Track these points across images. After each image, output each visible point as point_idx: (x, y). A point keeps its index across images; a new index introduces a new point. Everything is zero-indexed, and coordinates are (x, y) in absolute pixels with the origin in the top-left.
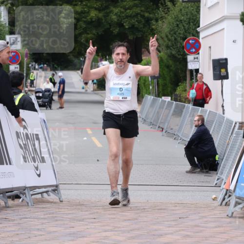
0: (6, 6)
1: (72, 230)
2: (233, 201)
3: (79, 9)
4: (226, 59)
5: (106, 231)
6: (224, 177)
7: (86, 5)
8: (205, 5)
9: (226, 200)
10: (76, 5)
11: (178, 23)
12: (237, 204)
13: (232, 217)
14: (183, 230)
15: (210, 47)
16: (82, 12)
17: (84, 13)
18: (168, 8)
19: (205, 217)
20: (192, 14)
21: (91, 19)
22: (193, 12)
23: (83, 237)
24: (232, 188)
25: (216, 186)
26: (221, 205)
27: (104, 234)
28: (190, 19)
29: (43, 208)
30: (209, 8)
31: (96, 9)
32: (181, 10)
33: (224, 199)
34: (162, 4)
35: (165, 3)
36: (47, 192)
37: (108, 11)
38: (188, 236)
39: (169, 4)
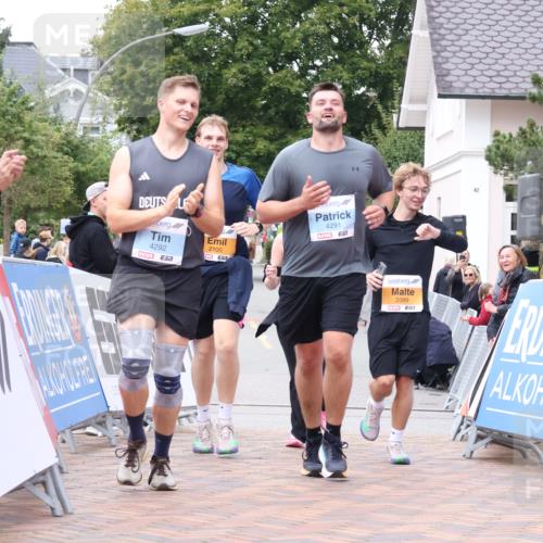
0: (129, 133)
1: (227, 475)
2: (472, 433)
3: (239, 137)
4: (464, 217)
5: (277, 478)
6: (459, 396)
7: (251, 132)
8: (432, 134)
9: (463, 432)
10: (236, 132)
11: (390, 161)
12: (479, 438)
13: (470, 458)
14: (396, 478)
15: (439, 198)
16: (245, 143)
17: (247, 144)
18: (375, 139)
19: (429, 458)
20: (411, 148)
21: (258, 153)
22: (413, 144)
23: (243, 486)
24: (472, 413)
25: (447, 410)
26: (454, 439)
27: (274, 482)
28: (408, 155)
29: (182, 441)
30: (438, 139)
31: (265, 138)
32: (395, 142)
33: (459, 431)
34: (366, 133)
35: (371, 131)
36: (187, 416)
37: (284, 141)
38: (404, 487)
39: (377, 132)
